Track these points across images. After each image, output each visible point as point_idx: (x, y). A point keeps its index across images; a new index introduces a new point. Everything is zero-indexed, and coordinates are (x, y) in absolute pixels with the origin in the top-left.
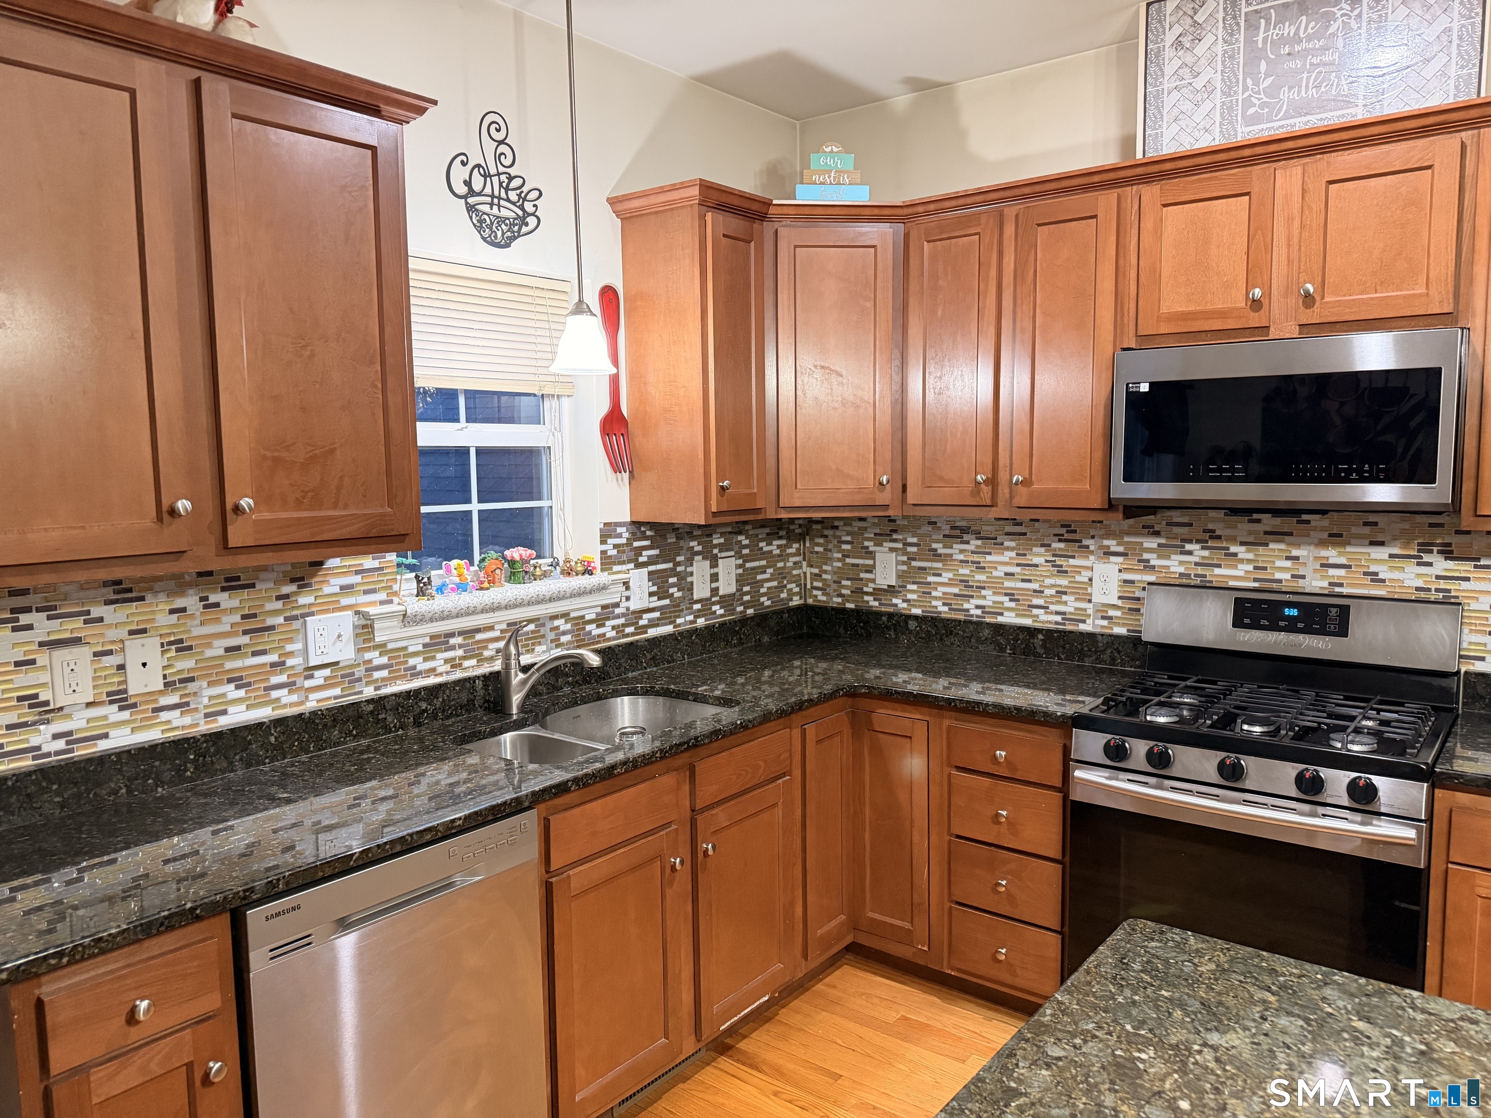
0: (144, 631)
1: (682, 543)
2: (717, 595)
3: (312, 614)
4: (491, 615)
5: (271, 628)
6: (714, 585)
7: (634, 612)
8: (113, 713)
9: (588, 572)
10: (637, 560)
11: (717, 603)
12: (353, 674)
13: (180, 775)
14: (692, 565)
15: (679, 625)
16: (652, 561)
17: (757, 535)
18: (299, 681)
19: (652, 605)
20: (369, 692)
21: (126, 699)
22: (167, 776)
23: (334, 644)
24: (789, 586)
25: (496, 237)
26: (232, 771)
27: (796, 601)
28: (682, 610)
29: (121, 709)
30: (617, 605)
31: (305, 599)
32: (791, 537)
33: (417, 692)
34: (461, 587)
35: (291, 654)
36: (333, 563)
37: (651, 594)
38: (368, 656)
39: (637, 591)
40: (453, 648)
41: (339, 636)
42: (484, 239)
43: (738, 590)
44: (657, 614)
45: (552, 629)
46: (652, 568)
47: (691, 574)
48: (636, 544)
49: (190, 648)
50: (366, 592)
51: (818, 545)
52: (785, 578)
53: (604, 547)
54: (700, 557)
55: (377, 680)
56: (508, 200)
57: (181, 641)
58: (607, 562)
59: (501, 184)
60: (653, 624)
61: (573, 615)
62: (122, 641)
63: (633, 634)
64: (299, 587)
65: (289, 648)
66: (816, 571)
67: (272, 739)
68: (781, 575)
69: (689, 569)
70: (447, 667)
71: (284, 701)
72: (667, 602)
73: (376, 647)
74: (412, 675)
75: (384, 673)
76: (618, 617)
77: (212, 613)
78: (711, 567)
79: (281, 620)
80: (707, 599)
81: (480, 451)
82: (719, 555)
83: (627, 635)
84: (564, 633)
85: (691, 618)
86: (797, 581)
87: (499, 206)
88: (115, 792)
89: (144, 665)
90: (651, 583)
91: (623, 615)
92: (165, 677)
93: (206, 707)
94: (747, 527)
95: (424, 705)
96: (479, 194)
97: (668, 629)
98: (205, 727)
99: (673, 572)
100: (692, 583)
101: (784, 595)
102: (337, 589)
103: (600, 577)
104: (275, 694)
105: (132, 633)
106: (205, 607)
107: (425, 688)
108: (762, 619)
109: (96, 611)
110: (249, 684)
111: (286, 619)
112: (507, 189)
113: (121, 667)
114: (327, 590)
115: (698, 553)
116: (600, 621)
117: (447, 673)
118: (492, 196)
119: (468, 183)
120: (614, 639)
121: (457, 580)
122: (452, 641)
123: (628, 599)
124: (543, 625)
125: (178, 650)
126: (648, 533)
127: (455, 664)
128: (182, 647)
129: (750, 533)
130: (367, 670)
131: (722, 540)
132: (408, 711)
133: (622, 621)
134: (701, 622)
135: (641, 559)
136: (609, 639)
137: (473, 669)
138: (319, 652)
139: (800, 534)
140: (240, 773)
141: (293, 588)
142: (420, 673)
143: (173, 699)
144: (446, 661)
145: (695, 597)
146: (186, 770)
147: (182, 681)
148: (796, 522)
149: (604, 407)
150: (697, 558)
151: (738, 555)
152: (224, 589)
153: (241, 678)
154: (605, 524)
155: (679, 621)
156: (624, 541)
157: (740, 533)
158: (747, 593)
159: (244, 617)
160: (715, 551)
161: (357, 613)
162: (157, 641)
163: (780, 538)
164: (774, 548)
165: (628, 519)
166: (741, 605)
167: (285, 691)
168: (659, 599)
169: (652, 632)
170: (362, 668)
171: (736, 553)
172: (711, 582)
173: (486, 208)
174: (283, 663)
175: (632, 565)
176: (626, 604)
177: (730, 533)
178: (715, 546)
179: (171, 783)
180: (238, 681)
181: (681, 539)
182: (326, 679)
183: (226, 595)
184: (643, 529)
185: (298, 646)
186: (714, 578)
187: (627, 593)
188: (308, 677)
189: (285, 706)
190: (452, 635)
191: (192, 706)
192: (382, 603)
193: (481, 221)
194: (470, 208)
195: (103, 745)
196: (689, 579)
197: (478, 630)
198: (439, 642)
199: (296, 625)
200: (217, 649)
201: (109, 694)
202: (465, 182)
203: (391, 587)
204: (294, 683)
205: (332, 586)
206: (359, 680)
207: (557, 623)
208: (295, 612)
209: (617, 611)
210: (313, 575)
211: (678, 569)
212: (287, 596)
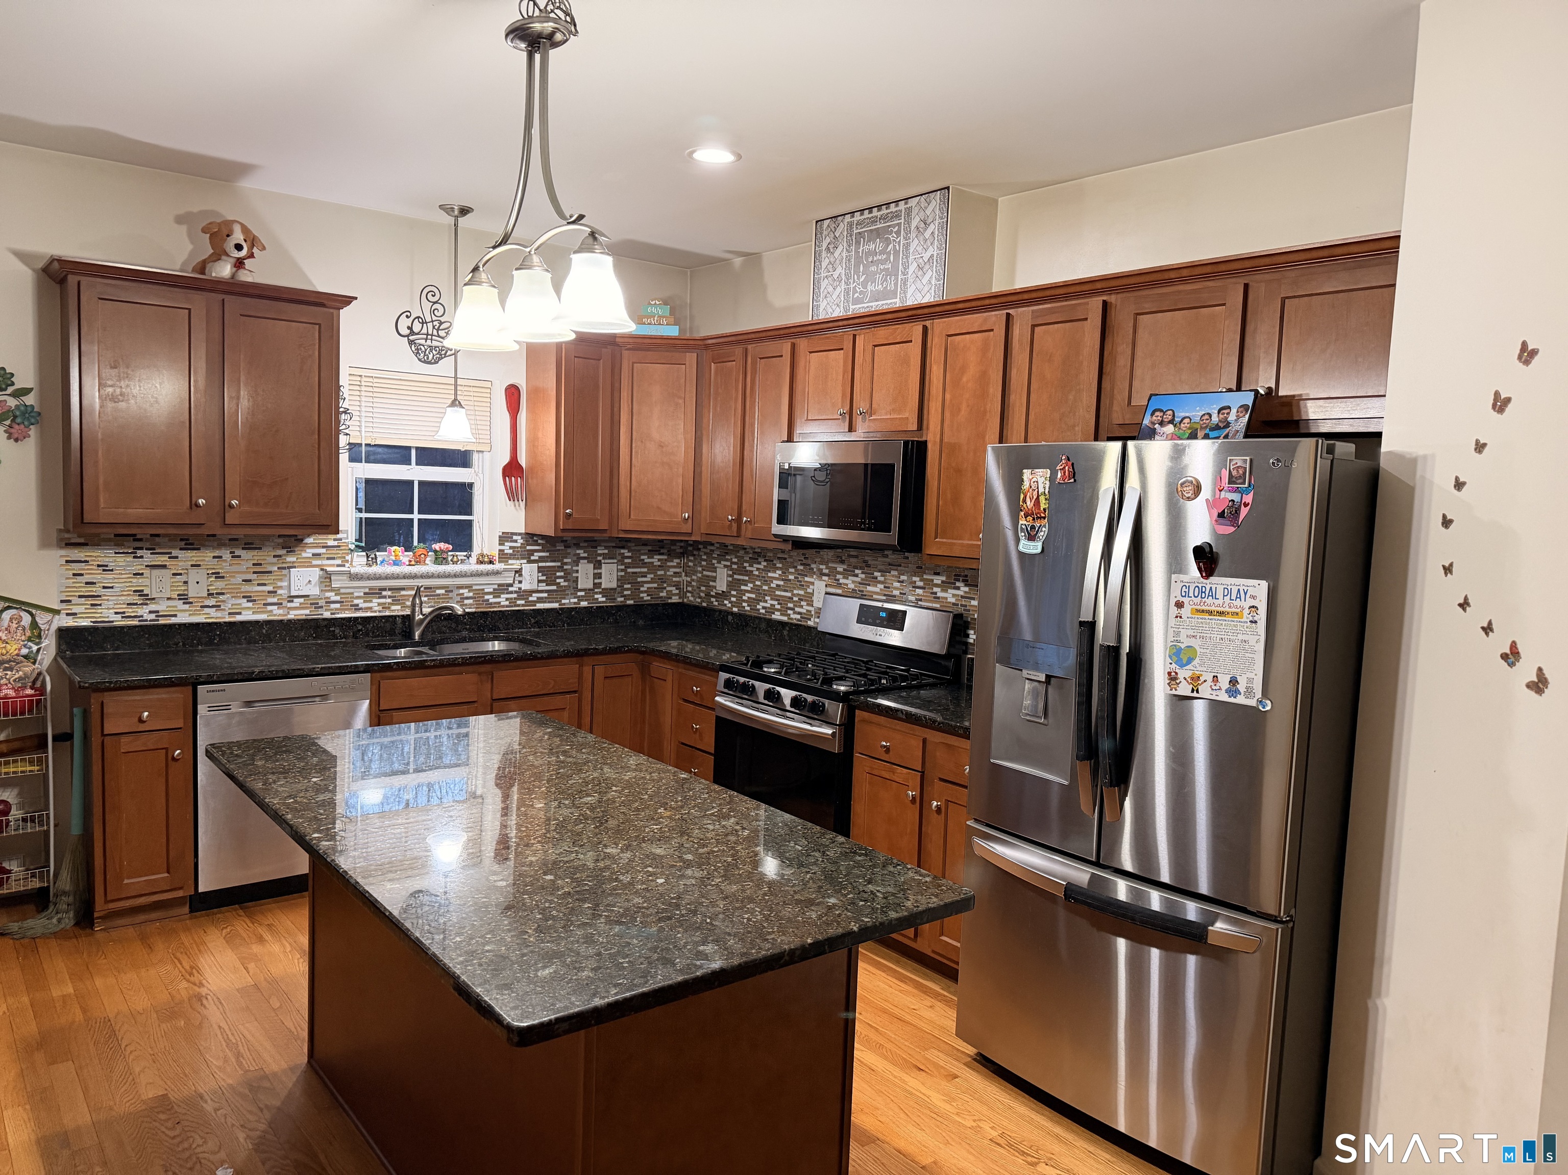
0: (199, 566)
1: (569, 550)
2: (600, 587)
3: (295, 567)
4: (412, 580)
5: (270, 572)
6: (596, 581)
7: (525, 591)
8: (180, 605)
9: (491, 562)
10: (530, 558)
11: (600, 593)
12: (318, 603)
13: (210, 642)
14: (577, 565)
15: (564, 604)
16: (541, 559)
17: (639, 550)
18: (285, 603)
19: (540, 588)
20: (327, 615)
21: (187, 599)
22: (204, 640)
23: (306, 585)
24: (668, 589)
25: (428, 358)
26: (240, 644)
27: (675, 599)
28: (568, 594)
29: (184, 603)
30: (511, 585)
31: (291, 559)
32: (671, 555)
33: (356, 619)
34: (396, 563)
35: (281, 587)
36: (310, 540)
37: (539, 581)
38: (328, 594)
39: (528, 578)
40: (385, 597)
41: (310, 581)
42: (420, 360)
43: (618, 586)
44: (545, 595)
45: (457, 595)
46: (540, 564)
47: (577, 571)
48: (528, 548)
49: (223, 577)
50: (328, 559)
51: (691, 561)
52: (665, 582)
53: (502, 548)
54: (586, 561)
55: (332, 610)
56: (439, 336)
57: (218, 573)
58: (503, 557)
59: (434, 327)
60: (540, 600)
61: (474, 587)
62: (187, 569)
63: (523, 605)
64: (287, 552)
65: (280, 584)
66: (689, 579)
67: (264, 631)
68: (662, 580)
69: (575, 568)
70: (380, 608)
71: (275, 612)
72: (554, 588)
73: (332, 591)
74: (355, 609)
75: (338, 606)
76: (511, 592)
77: (236, 561)
78: (594, 568)
79: (276, 569)
80: (590, 590)
81: (421, 483)
82: (603, 561)
83: (519, 605)
84: (467, 598)
85: (576, 600)
86: (677, 585)
87: (432, 340)
88: (177, 644)
89: (198, 583)
90: (540, 574)
91: (516, 592)
92: (208, 590)
93: (229, 609)
94: (629, 544)
95: (360, 627)
96: (418, 334)
97: (556, 605)
98: (228, 619)
99: (560, 568)
100: (577, 578)
101: (663, 594)
102: (310, 555)
103: (498, 566)
104: (270, 608)
105: (192, 566)
106: (232, 557)
107: (362, 618)
108: (639, 608)
109: (175, 552)
110: (255, 601)
111: (278, 568)
112: (438, 330)
113: (186, 582)
114: (304, 555)
115: (584, 558)
116: (497, 593)
117: (380, 611)
118: (427, 334)
119: (410, 328)
120: (507, 606)
121: (394, 558)
122: (384, 593)
123: (520, 582)
124: (452, 591)
125: (216, 578)
126: (540, 541)
127: (385, 607)
128: (218, 576)
129: (633, 548)
130: (326, 602)
131: (606, 551)
132: (349, 629)
133: (515, 596)
134: (584, 604)
135: (532, 558)
136: (503, 606)
137: (397, 610)
138: (297, 589)
139: (681, 553)
140: (244, 646)
141: (284, 552)
142: (361, 609)
143: (212, 602)
144: (379, 604)
145: (579, 587)
146: (214, 639)
147: (217, 594)
148: (678, 544)
149: (506, 459)
150: (581, 561)
151: (621, 562)
152: (243, 549)
153: (250, 597)
154: (503, 533)
155: (563, 601)
156: (519, 545)
157: (623, 548)
158: (627, 589)
159: (254, 564)
160: (599, 558)
161: (322, 570)
162: (206, 572)
163: (662, 554)
164: (656, 560)
165: (524, 532)
166: (622, 597)
167: (276, 607)
168: (547, 585)
169: (540, 606)
170: (324, 601)
171: (619, 561)
172: (594, 578)
173: (423, 342)
174: (276, 592)
175: (525, 561)
176: (520, 585)
177: (613, 547)
178: (600, 555)
179: (206, 645)
180: (249, 598)
181: (569, 547)
182: (300, 604)
183: (245, 551)
184: (535, 538)
185: (285, 584)
186: (598, 576)
187: (520, 579)
188: (289, 601)
189: (275, 615)
190: (385, 590)
191: (222, 607)
192: (338, 566)
193: (418, 349)
194: (411, 342)
195: (173, 620)
196: (575, 575)
197: (403, 589)
198: (377, 593)
199: (285, 572)
200: (239, 579)
201: (179, 595)
202: (408, 328)
203: (344, 557)
204: (281, 604)
205: (308, 553)
206: (322, 607)
207: (461, 591)
208: (284, 565)
209: (511, 589)
210: (296, 546)
211: (565, 567)
212: (280, 556)
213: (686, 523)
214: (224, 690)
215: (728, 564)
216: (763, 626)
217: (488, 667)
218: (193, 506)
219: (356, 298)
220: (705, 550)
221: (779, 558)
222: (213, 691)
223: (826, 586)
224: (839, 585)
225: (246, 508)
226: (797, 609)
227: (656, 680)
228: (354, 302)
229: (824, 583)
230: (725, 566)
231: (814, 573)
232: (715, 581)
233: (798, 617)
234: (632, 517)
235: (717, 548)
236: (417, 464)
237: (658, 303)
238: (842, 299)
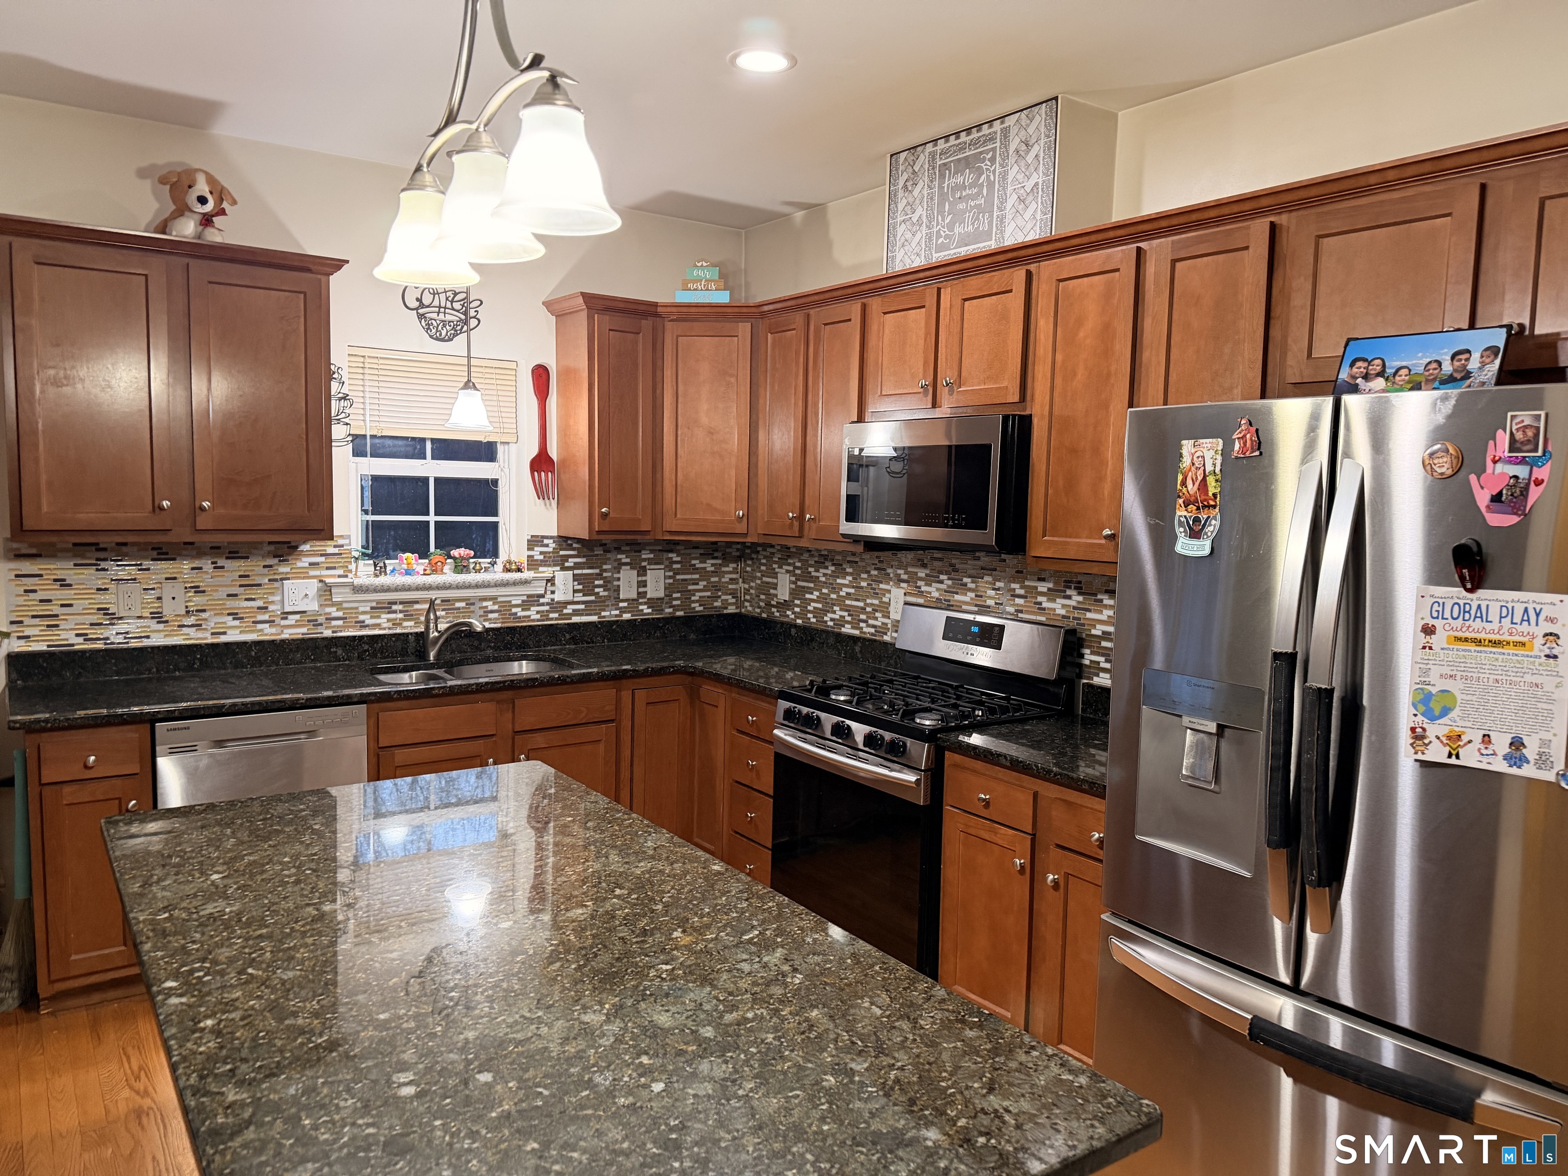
0: (175, 578)
1: (609, 555)
2: (645, 597)
3: (288, 579)
4: (426, 592)
5: (260, 585)
6: (641, 590)
7: (558, 603)
8: (153, 624)
9: (519, 570)
10: (563, 564)
11: (645, 603)
12: (316, 620)
13: (190, 667)
14: (619, 572)
15: (604, 617)
16: (577, 566)
17: (690, 554)
18: (278, 620)
19: (576, 599)
20: (328, 633)
21: (161, 617)
22: (182, 665)
23: (302, 599)
24: (723, 597)
25: (441, 335)
26: (224, 669)
27: (732, 610)
28: (608, 606)
29: (158, 622)
30: (543, 596)
31: (284, 569)
32: (727, 558)
33: (361, 637)
34: (408, 572)
35: (272, 602)
36: (306, 547)
37: (575, 591)
38: (328, 610)
39: (562, 587)
40: (395, 612)
41: (306, 595)
42: (431, 337)
43: (666, 596)
44: (582, 607)
45: (480, 608)
46: (576, 572)
47: (619, 579)
48: (562, 553)
49: (204, 592)
50: (328, 568)
51: (749, 565)
52: (719, 590)
53: (531, 553)
54: (628, 567)
55: (334, 627)
56: (453, 309)
57: (198, 587)
58: (533, 564)
59: (447, 299)
60: (576, 613)
61: (500, 599)
62: (161, 583)
63: (556, 619)
64: (280, 561)
65: (271, 599)
66: (747, 586)
67: (253, 654)
68: (716, 587)
69: (616, 576)
70: (390, 625)
71: (266, 631)
72: (593, 598)
73: (333, 605)
74: (361, 627)
75: (340, 623)
76: (543, 604)
77: (219, 572)
78: (638, 576)
79: (266, 581)
80: (633, 600)
81: (437, 480)
82: (648, 567)
83: (552, 619)
84: (492, 612)
85: (617, 612)
86: (734, 594)
87: (445, 313)
88: (150, 670)
89: (174, 598)
90: (576, 583)
91: (548, 604)
92: (187, 607)
93: (212, 628)
94: (678, 547)
95: (366, 647)
96: (428, 306)
97: (594, 618)
98: (210, 640)
99: (599, 576)
100: (619, 586)
101: (718, 604)
102: (307, 565)
103: (527, 574)
104: (260, 626)
105: (167, 579)
106: (215, 568)
107: (368, 636)
108: (689, 621)
109: (146, 563)
110: (242, 618)
111: (269, 580)
112: (452, 302)
113: (159, 598)
114: (300, 564)
115: (626, 564)
116: (526, 605)
117: (389, 629)
118: (440, 307)
119: (419, 300)
120: (538, 620)
121: (405, 566)
122: (394, 607)
123: (553, 592)
124: (473, 604)
125: (195, 592)
126: (575, 545)
127: (396, 624)
128: (198, 590)
129: (682, 552)
130: (327, 619)
131: (652, 556)
132: (354, 649)
133: (547, 608)
134: (627, 616)
135: (567, 564)
136: (534, 620)
137: (409, 627)
138: (291, 604)
139: (738, 557)
140: (229, 671)
141: (276, 561)
142: (367, 626)
143: (192, 620)
144: (389, 620)
145: (621, 597)
146: (194, 664)
147: (197, 611)
148: (734, 546)
149: (535, 451)
150: (623, 567)
151: (669, 568)
152: (227, 558)
153: (237, 614)
154: (532, 536)
155: (603, 614)
156: (551, 550)
157: (671, 551)
158: (676, 599)
159: (240, 576)
160: (644, 564)
161: (321, 581)
162: (183, 586)
163: (716, 558)
164: (709, 565)
165: (555, 534)
166: (670, 607)
167: (267, 625)
168: (584, 595)
169: (576, 619)
170: (323, 617)
171: (666, 566)
172: (638, 587)
173: (434, 316)
174: (266, 608)
175: (558, 568)
176: (552, 596)
177: (660, 550)
178: (645, 560)
179: (184, 670)
180: (235, 616)
181: (609, 551)
182: (296, 621)
183: (230, 561)
184: (569, 542)
185: (277, 598)
186: (643, 584)
187: (553, 588)
188: (283, 619)
189: (266, 635)
190: (395, 603)
191: (204, 627)
192: (339, 576)
193: (428, 324)
194: (421, 317)
195: (146, 643)
196: (616, 583)
197: (417, 602)
198: (388, 607)
199: (276, 584)
200: (223, 593)
201: (151, 613)
202: (417, 300)
203: (347, 567)
204: (274, 621)
205: (304, 562)
206: (321, 625)
207: (485, 604)
208: (276, 577)
209: (542, 600)
210: (289, 554)
211: (605, 574)
212: (270, 566)
213: (740, 522)
214: (188, 728)
215: (791, 568)
216: (831, 641)
217: (508, 694)
218: (157, 510)
219: (347, 262)
220: (764, 553)
221: (849, 562)
222: (175, 729)
223: (905, 594)
224: (921, 594)
225: (222, 511)
226: (871, 622)
227: (705, 706)
228: (346, 266)
229: (903, 591)
230: (788, 571)
231: (891, 579)
232: (775, 589)
233: (872, 630)
234: (678, 516)
235: (778, 550)
236: (433, 458)
237: (705, 264)
238: (923, 246)
